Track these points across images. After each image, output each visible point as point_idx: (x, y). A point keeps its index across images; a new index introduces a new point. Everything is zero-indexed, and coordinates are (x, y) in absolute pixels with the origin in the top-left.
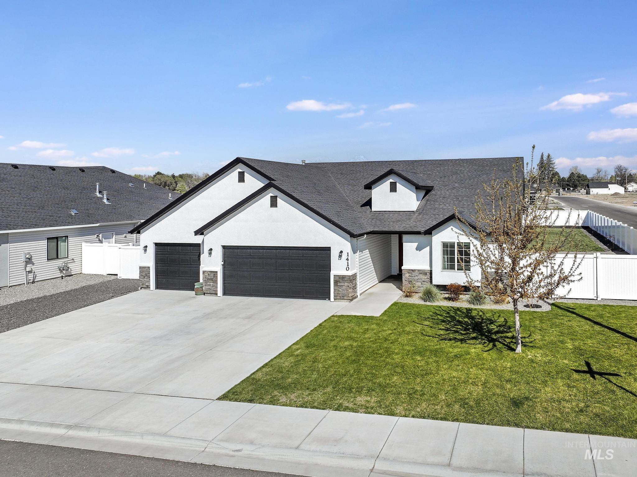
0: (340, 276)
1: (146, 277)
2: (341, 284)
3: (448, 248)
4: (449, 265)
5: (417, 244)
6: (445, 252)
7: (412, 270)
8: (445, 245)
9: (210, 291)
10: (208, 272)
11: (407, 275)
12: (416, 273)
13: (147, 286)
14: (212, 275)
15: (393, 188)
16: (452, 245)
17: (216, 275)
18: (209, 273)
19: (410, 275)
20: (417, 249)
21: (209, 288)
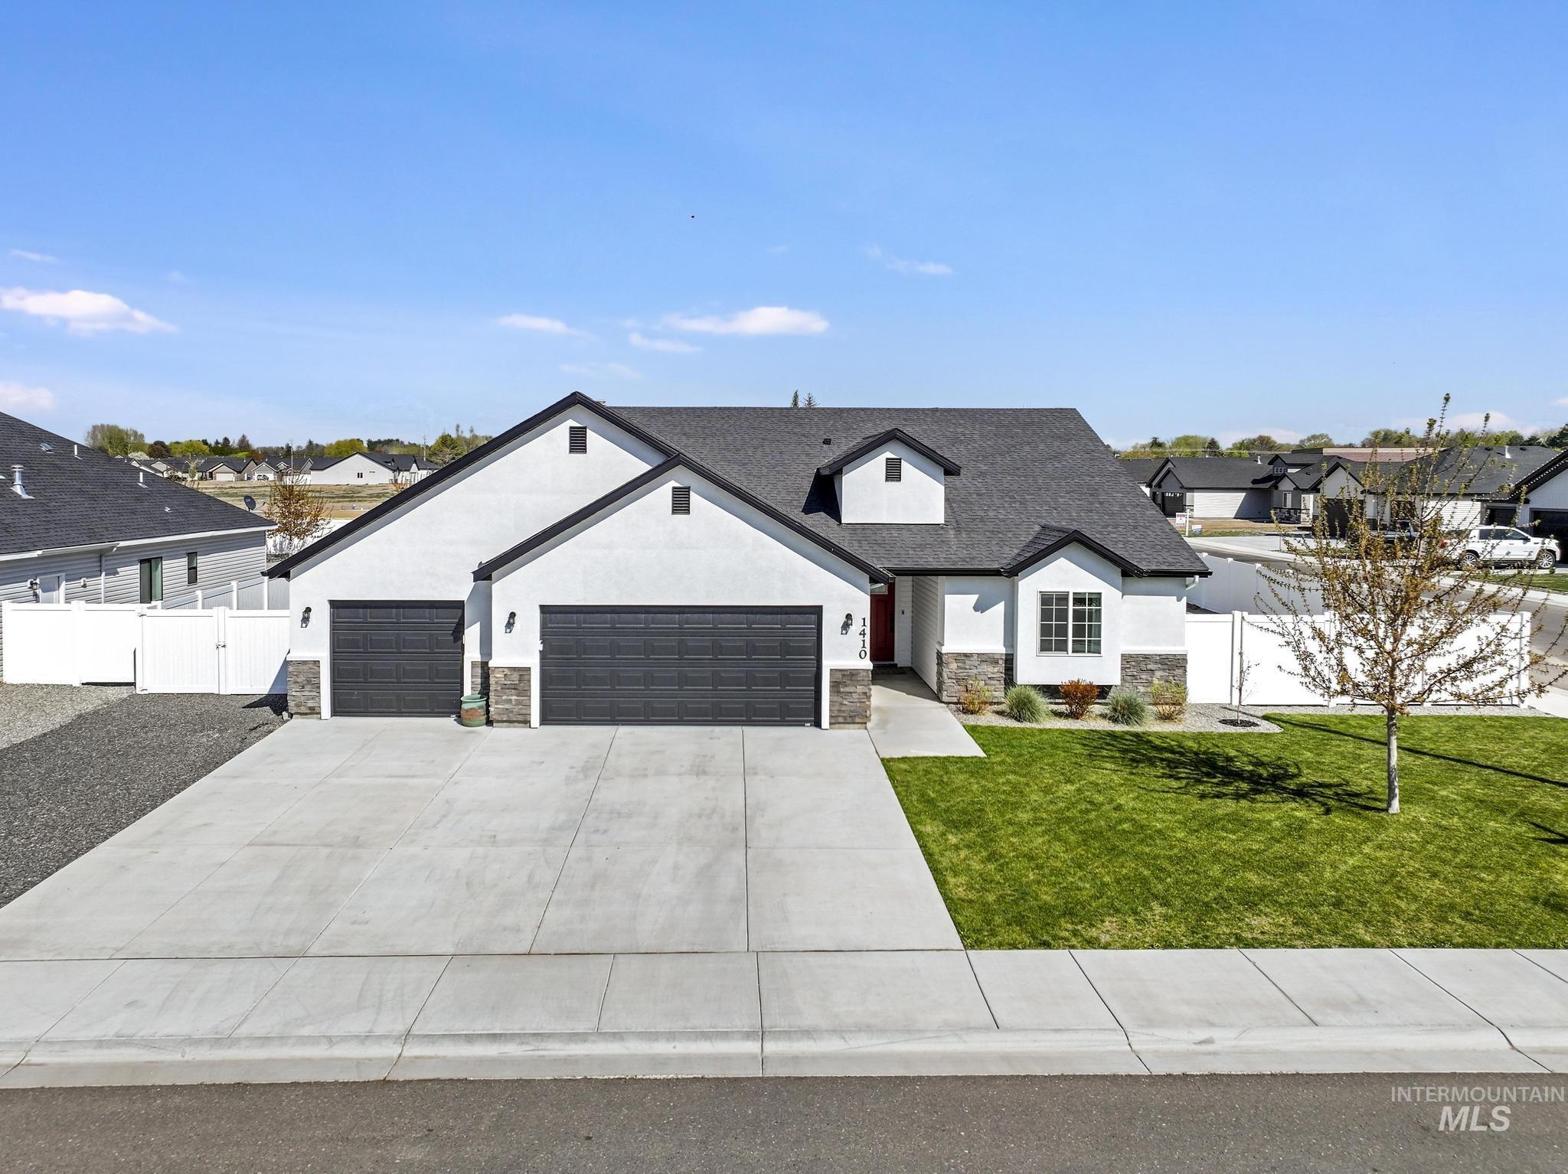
0: (846, 670)
1: (308, 687)
2: (847, 689)
3: (1053, 605)
4: (1051, 640)
5: (978, 596)
6: (1045, 615)
7: (965, 655)
8: (1046, 599)
9: (511, 715)
10: (505, 670)
11: (954, 666)
12: (975, 661)
13: (311, 708)
14: (515, 676)
15: (893, 472)
16: (1062, 598)
17: (527, 677)
18: (507, 671)
19: (960, 665)
20: (976, 608)
21: (507, 709)
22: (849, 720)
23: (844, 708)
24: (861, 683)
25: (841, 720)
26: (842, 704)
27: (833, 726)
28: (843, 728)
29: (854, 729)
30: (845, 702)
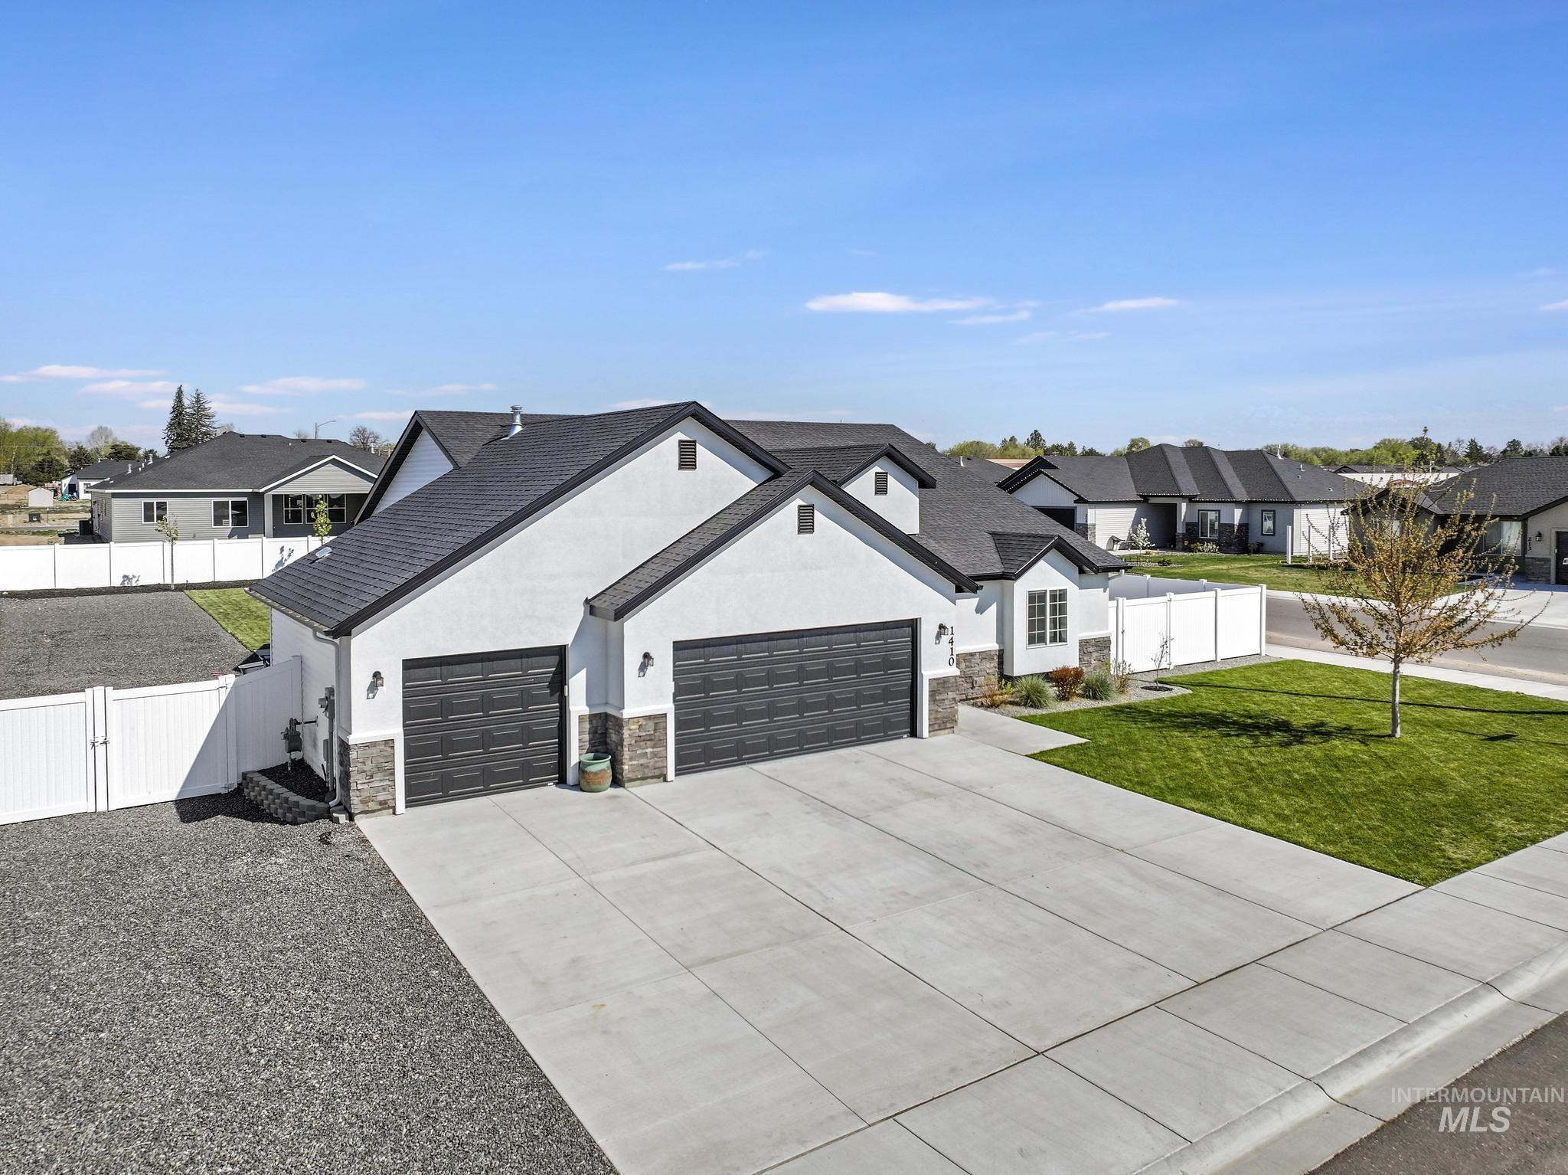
0: (939, 679)
2: (941, 697)
3: (1036, 604)
4: (1035, 633)
5: (977, 600)
6: (1032, 611)
8: (1032, 597)
9: (646, 770)
10: (640, 719)
12: (977, 659)
14: (651, 724)
16: (1043, 596)
17: (662, 725)
18: (642, 722)
19: (967, 663)
20: (976, 611)
21: (641, 765)
22: (943, 726)
23: (939, 716)
24: (951, 689)
25: (936, 727)
26: (937, 711)
27: (932, 733)
28: (936, 735)
29: (945, 734)
30: (940, 710)
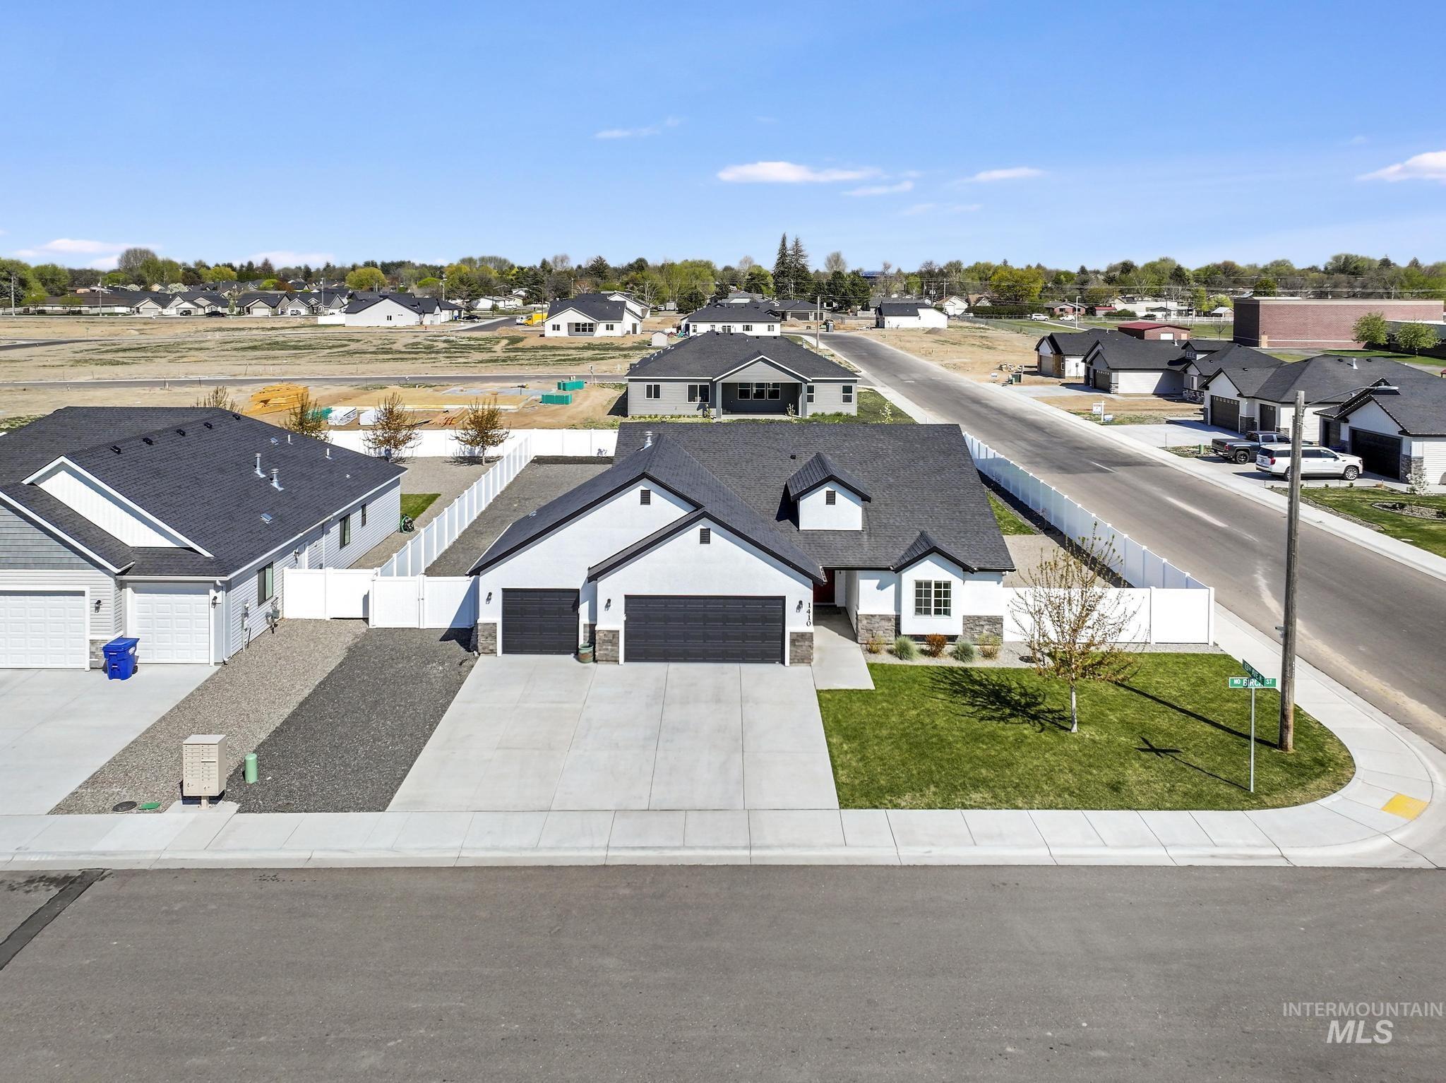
0: (799, 632)
1: (489, 638)
2: (800, 644)
3: (922, 588)
4: (922, 608)
5: (878, 581)
6: (918, 593)
7: (872, 616)
8: (919, 584)
11: (865, 622)
12: (877, 619)
13: (492, 650)
15: (831, 499)
16: (928, 584)
19: (868, 621)
20: (878, 588)
22: (800, 661)
23: (798, 654)
24: (808, 640)
25: (796, 661)
26: (796, 652)
27: (792, 664)
28: (797, 665)
29: (803, 666)
30: (799, 651)
